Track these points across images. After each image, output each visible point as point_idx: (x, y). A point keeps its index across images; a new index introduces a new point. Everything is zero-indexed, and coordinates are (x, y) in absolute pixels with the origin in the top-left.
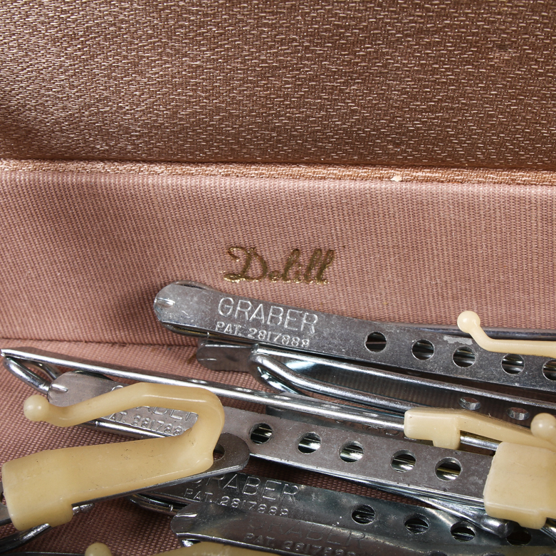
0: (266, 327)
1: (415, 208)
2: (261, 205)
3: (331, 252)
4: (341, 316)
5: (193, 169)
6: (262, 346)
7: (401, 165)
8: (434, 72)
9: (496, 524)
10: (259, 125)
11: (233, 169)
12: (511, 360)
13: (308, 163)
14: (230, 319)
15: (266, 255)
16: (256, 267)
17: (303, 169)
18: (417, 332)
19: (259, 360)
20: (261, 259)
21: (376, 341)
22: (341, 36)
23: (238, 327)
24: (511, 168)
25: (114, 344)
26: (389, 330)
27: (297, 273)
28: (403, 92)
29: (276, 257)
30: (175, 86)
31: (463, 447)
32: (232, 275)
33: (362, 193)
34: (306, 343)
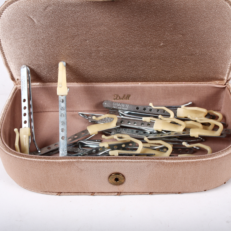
0: (121, 107)
1: (143, 88)
2: (119, 88)
3: (130, 95)
4: (132, 105)
5: (109, 83)
6: (120, 110)
7: (140, 82)
8: (145, 70)
9: (155, 132)
10: (120, 77)
11: (115, 83)
12: (158, 110)
13: (126, 82)
14: (115, 106)
15: (120, 96)
16: (118, 98)
17: (126, 83)
18: (144, 107)
19: (120, 112)
20: (119, 96)
21: (138, 108)
22: (132, 66)
23: (116, 107)
24: (157, 82)
25: (94, 111)
26: (139, 107)
27: (125, 98)
28: (140, 72)
29: (121, 96)
30: (108, 72)
31: (151, 122)
32: (115, 99)
33: (135, 86)
34: (127, 109)
